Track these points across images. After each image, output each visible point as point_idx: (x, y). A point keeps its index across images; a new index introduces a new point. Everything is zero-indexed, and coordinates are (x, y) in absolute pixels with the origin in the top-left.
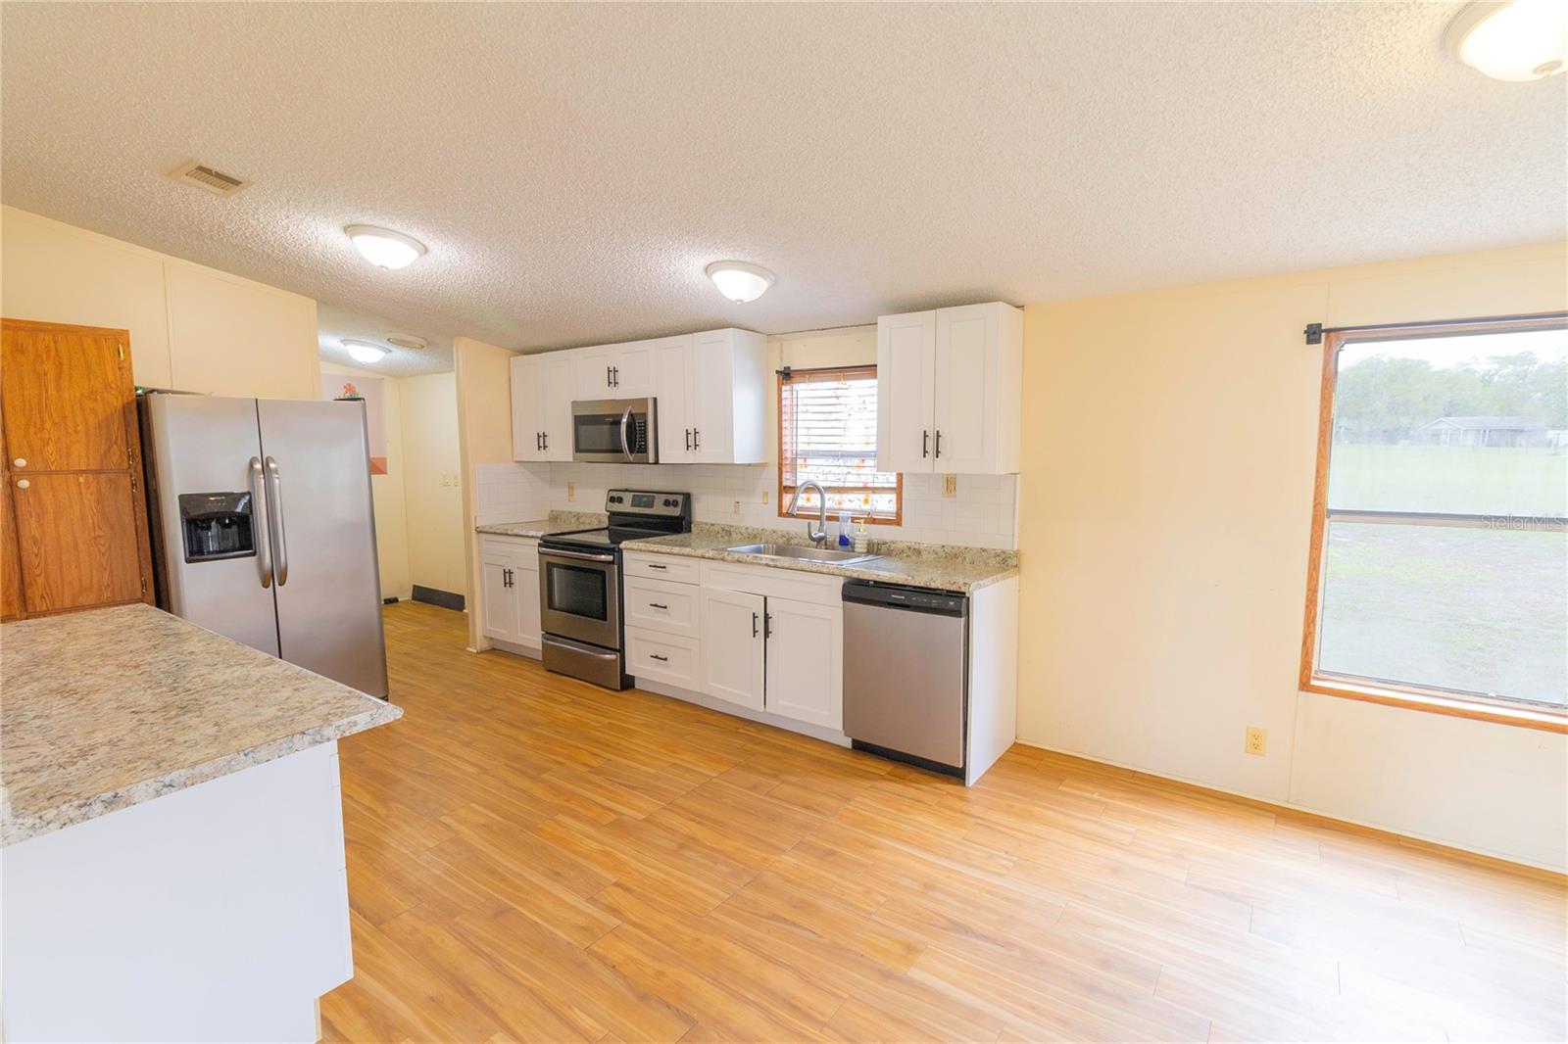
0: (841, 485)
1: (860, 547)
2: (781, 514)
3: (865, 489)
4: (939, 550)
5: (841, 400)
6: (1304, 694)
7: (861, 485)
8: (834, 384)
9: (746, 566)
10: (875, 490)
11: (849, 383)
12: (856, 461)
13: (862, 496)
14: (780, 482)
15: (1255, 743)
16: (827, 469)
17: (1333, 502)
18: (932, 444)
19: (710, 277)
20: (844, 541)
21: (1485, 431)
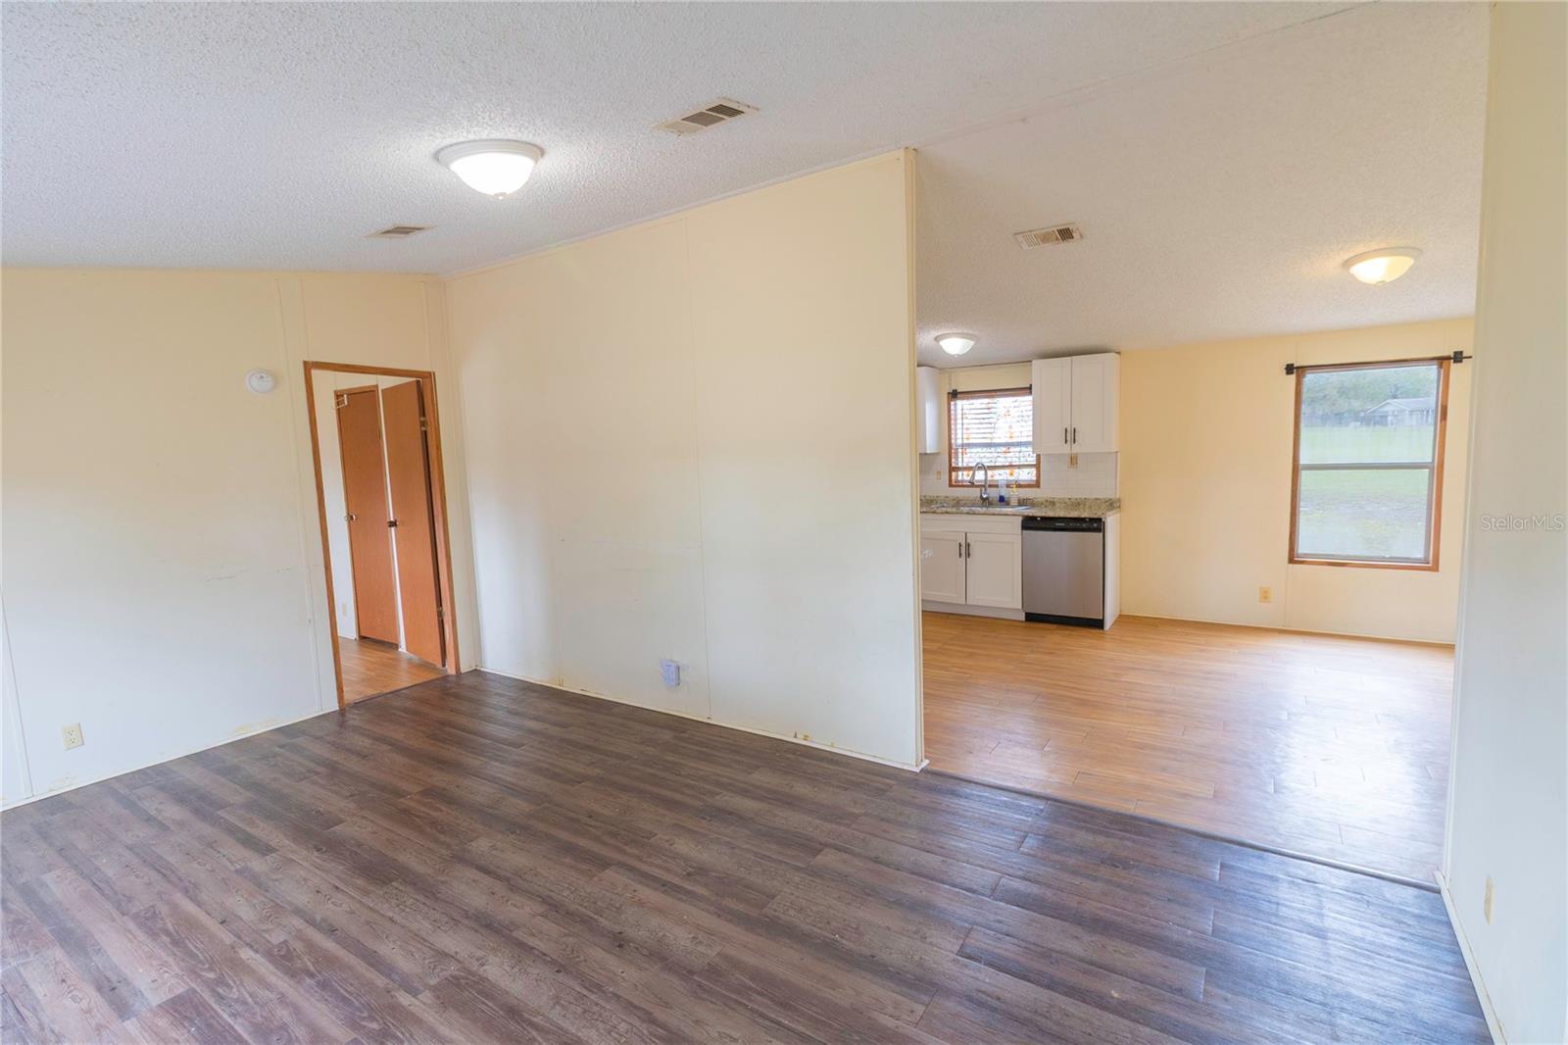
0: (992, 464)
1: (1014, 502)
2: (951, 485)
3: (1011, 466)
4: (1067, 501)
5: (992, 410)
6: (1291, 565)
7: (1007, 464)
8: (986, 400)
10: (1019, 467)
11: (996, 400)
12: (1003, 449)
13: (1008, 471)
14: (950, 465)
15: (1265, 596)
16: (982, 455)
17: (1303, 461)
18: (1071, 436)
19: (938, 342)
20: (1002, 499)
21: (1428, 412)
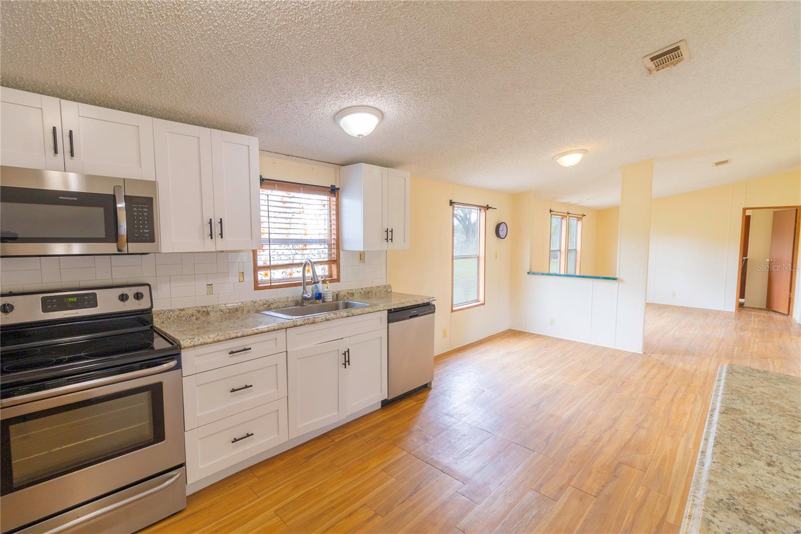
6: (452, 313)
9: (333, 321)
12: (301, 246)
14: (255, 263)
15: (445, 334)
20: (319, 296)
